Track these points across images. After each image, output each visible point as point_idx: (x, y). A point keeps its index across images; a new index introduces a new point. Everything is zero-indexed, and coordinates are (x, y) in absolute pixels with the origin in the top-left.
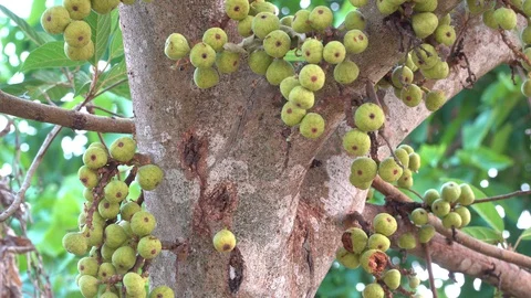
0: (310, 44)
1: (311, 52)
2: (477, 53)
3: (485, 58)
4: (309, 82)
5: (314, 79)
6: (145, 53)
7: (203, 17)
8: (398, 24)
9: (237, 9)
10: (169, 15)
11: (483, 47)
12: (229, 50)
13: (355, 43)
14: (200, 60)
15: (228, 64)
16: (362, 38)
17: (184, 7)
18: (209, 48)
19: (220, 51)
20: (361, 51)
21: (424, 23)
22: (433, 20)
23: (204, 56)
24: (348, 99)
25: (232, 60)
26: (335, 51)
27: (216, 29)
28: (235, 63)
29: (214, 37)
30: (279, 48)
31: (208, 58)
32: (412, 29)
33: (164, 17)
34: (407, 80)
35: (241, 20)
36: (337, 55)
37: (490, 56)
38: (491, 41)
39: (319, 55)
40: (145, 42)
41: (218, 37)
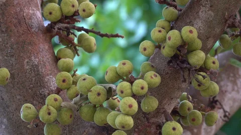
0: (122, 85)
1: (124, 90)
2: (226, 99)
3: (231, 102)
4: (128, 109)
5: (130, 106)
6: (7, 128)
7: (41, 94)
8: (178, 62)
9: (64, 81)
10: (18, 97)
11: (229, 95)
12: (65, 107)
13: (152, 80)
14: (47, 117)
15: (66, 117)
16: (156, 76)
17: (27, 90)
18: (52, 108)
19: (59, 109)
20: (158, 84)
21: (196, 57)
22: (202, 54)
23: (49, 114)
24: (154, 126)
25: (69, 114)
26: (140, 86)
27: (53, 95)
28: (71, 116)
29: (53, 100)
30: (100, 97)
31: (52, 115)
32: (189, 64)
33: (15, 100)
34: (189, 109)
35: (68, 89)
36: (142, 88)
37: (234, 100)
38: (233, 90)
39: (129, 91)
40: (5, 120)
41: (56, 100)
